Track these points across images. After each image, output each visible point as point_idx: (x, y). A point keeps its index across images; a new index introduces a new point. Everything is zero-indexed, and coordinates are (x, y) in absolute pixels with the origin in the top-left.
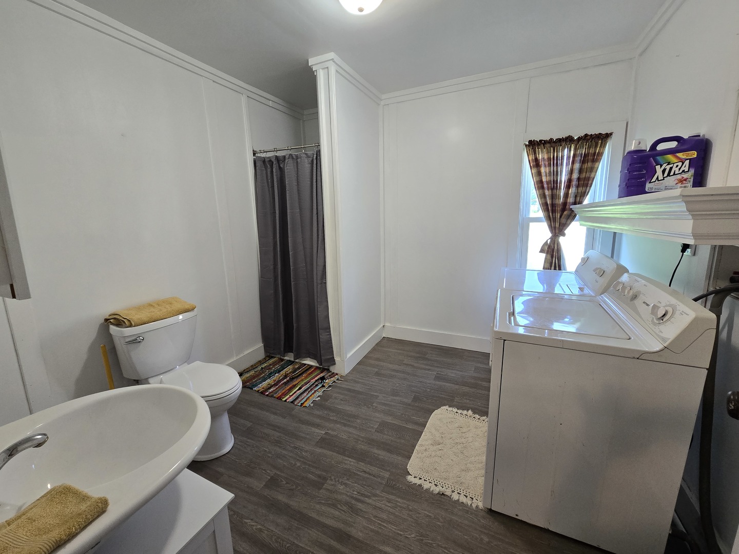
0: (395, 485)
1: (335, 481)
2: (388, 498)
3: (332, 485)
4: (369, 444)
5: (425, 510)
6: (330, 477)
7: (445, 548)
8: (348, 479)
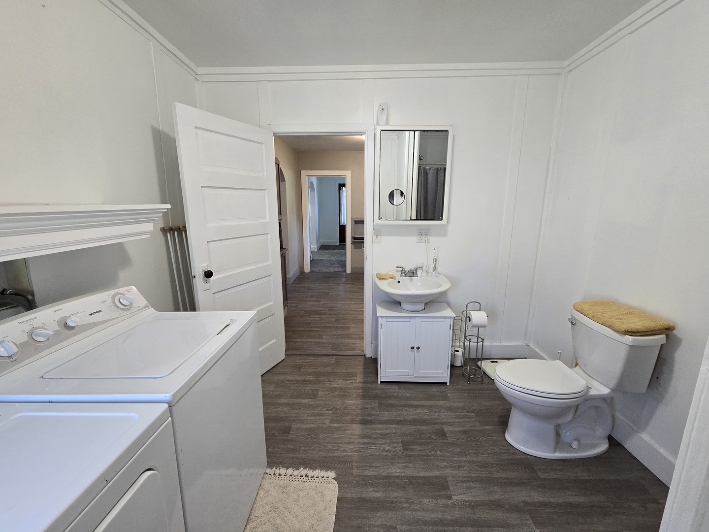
0: (344, 465)
1: (395, 450)
2: (346, 452)
3: (395, 447)
4: (392, 502)
5: (315, 453)
6: (403, 452)
7: (299, 436)
8: (387, 456)
